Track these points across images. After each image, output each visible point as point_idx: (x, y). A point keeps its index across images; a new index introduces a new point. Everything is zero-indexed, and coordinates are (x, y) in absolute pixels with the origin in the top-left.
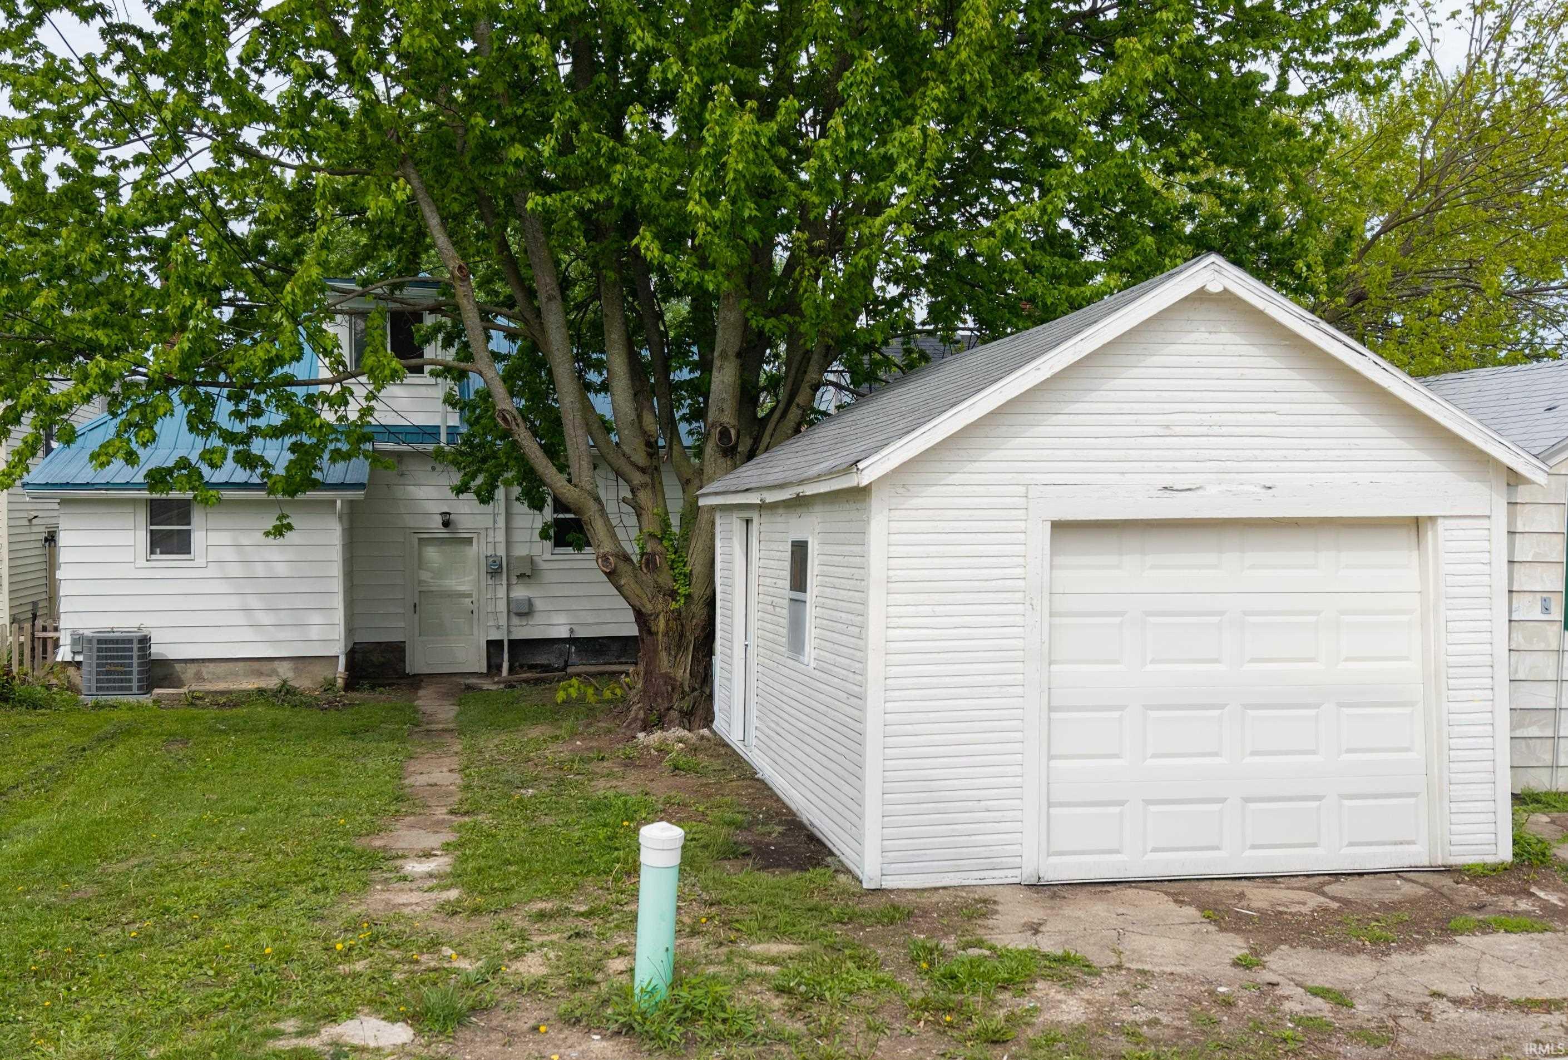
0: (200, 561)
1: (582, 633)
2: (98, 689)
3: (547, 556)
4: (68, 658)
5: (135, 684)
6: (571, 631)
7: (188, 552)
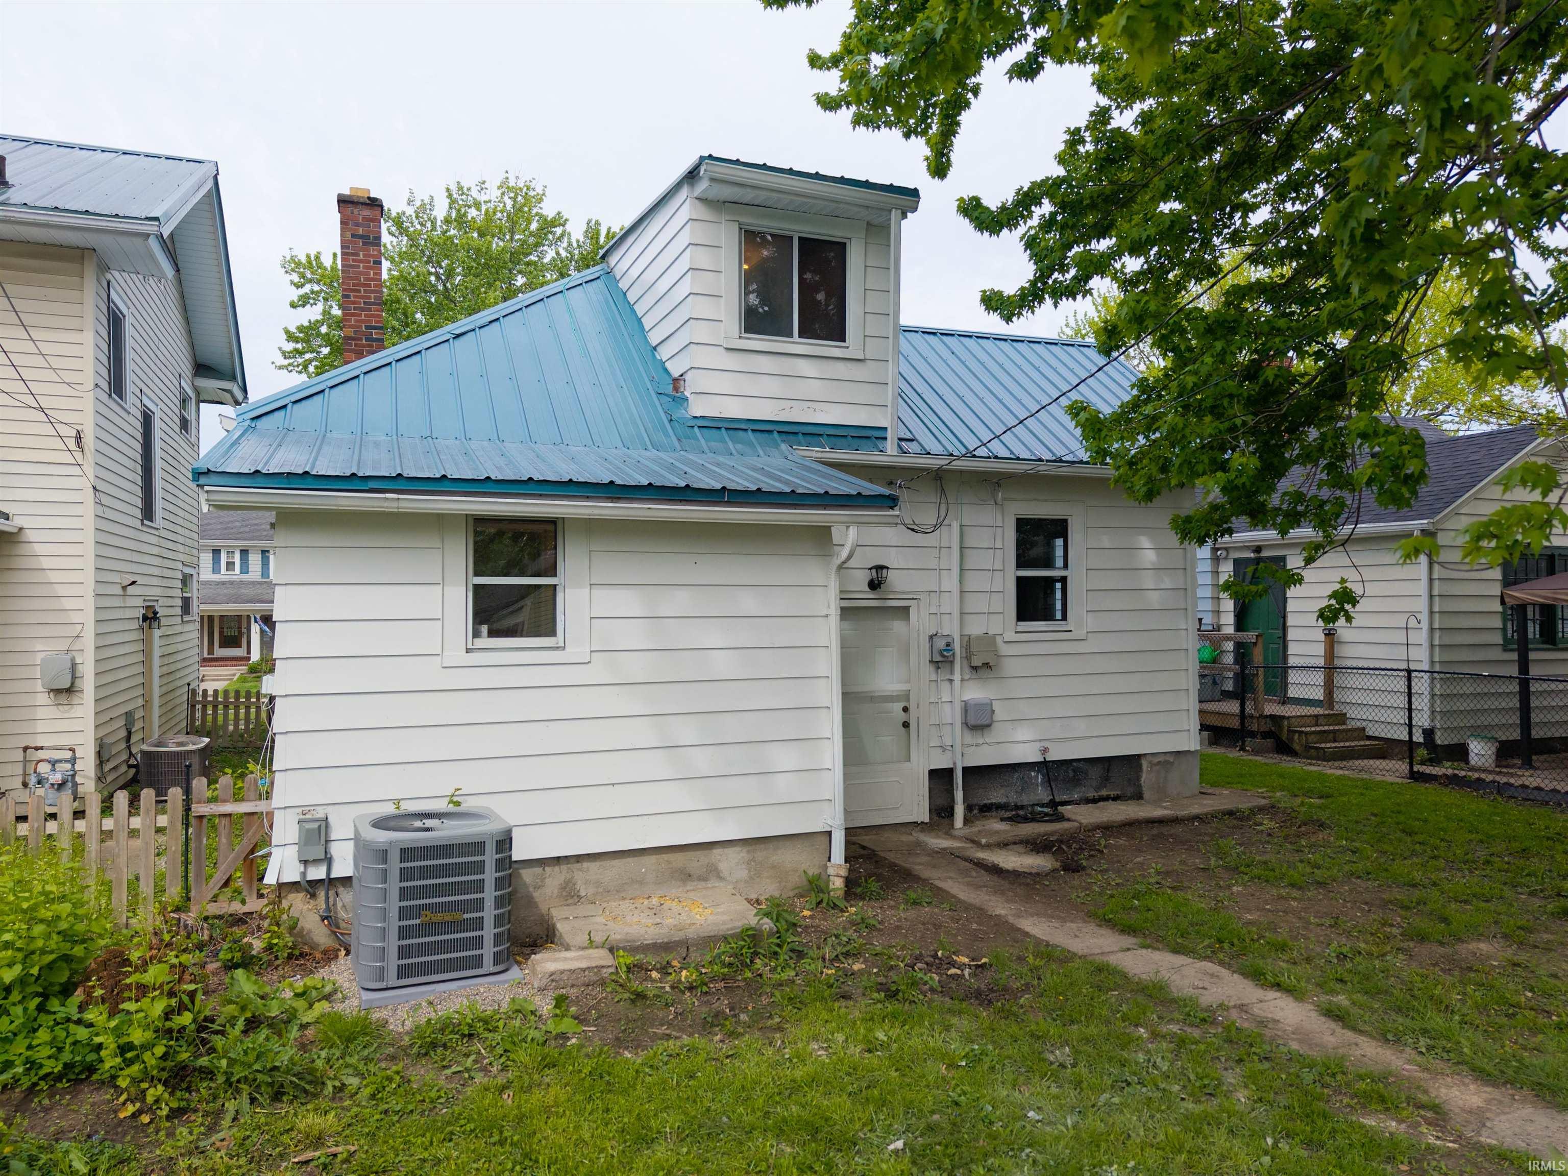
0: (576, 651)
1: (1057, 754)
2: (403, 972)
3: (1010, 636)
4: (292, 874)
5: (488, 951)
6: (1045, 751)
7: (551, 632)
